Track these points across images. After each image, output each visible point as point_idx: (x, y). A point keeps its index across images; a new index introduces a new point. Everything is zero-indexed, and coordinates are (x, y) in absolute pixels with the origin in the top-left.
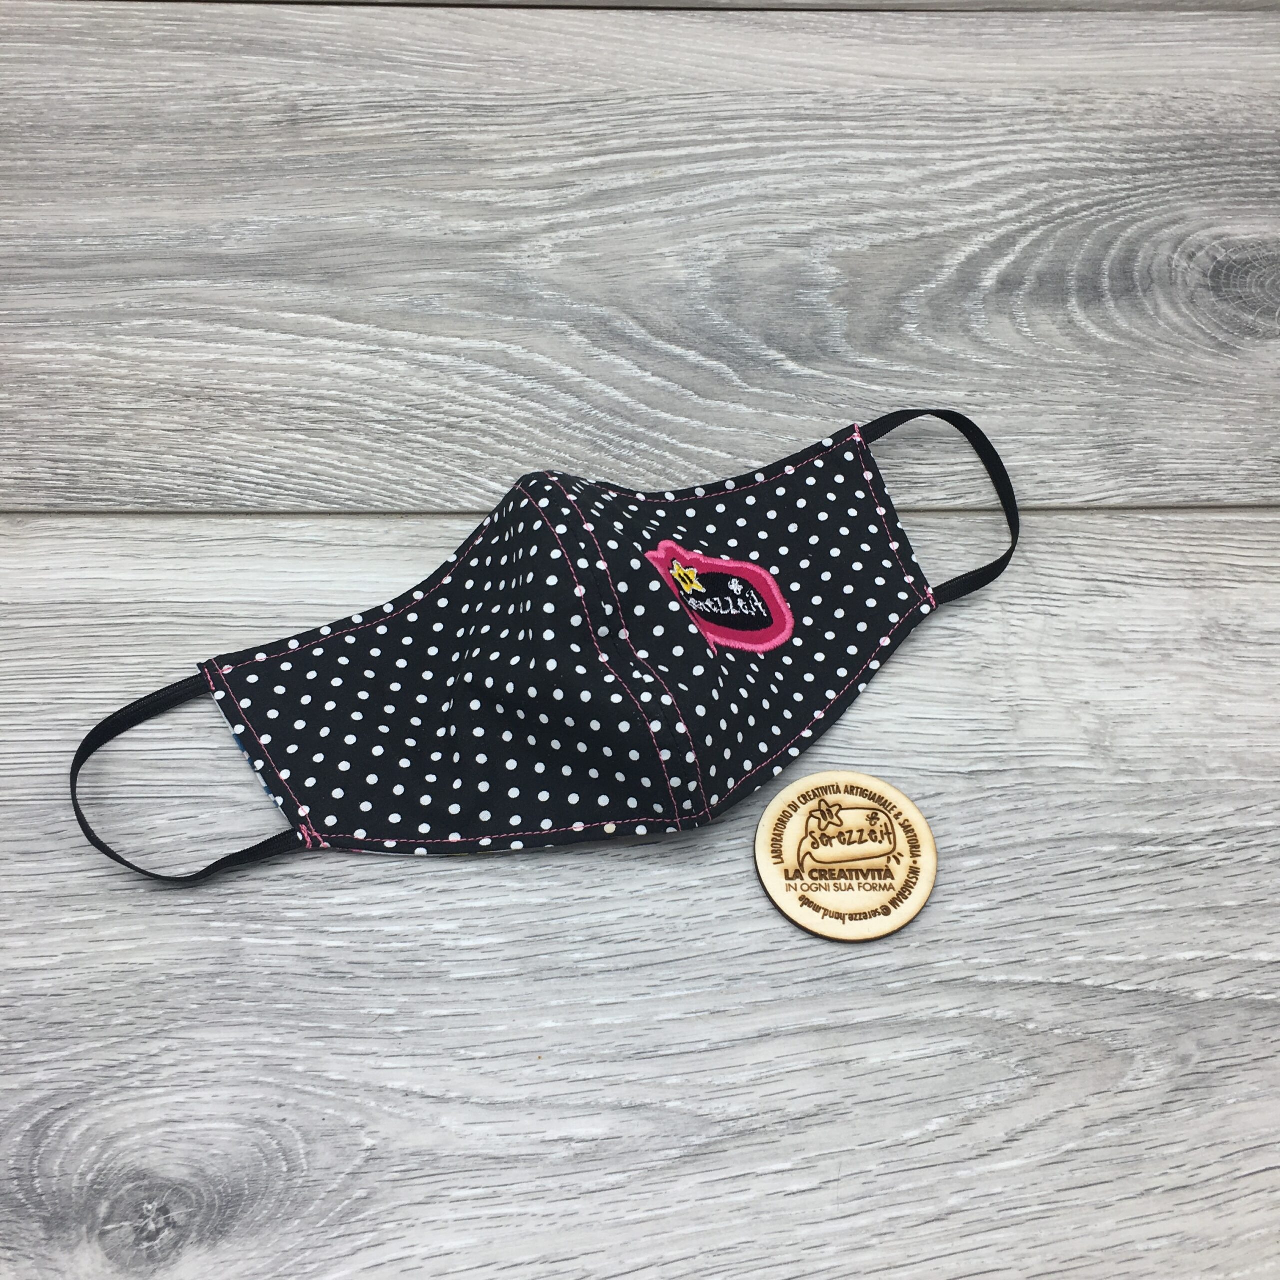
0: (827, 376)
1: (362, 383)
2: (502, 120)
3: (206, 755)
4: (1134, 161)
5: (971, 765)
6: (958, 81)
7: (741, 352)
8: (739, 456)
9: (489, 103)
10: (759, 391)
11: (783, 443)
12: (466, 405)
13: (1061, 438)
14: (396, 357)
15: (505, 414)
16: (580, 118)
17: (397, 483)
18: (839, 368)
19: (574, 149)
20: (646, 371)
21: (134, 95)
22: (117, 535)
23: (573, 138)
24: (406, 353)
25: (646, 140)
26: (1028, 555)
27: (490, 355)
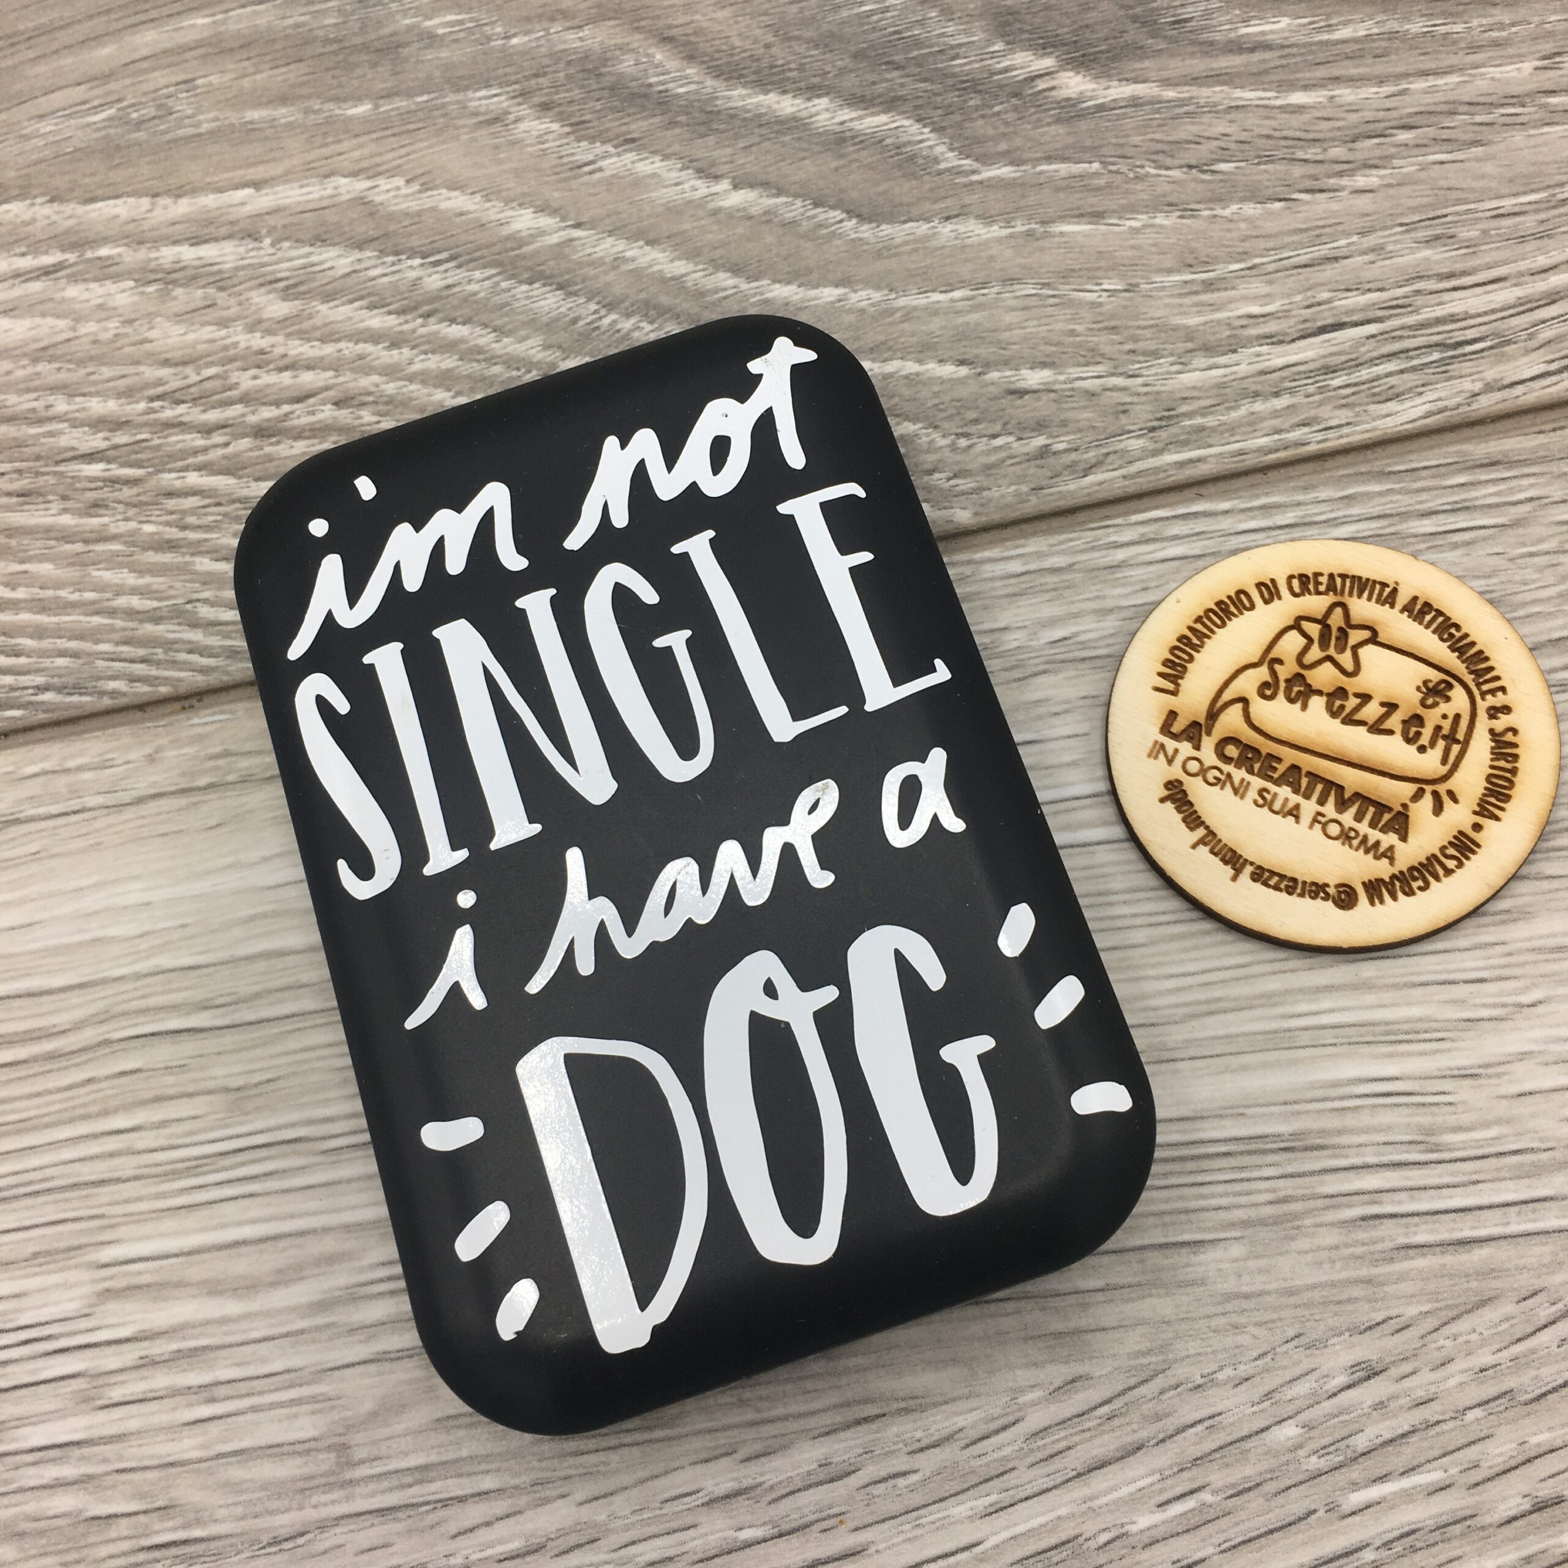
0: (1170, 94)
1: (35, 361)
7: (946, 75)
8: (988, 366)
10: (1005, 171)
11: (1093, 305)
12: (292, 366)
14: (106, 271)
15: (391, 372)
17: (155, 617)
18: (1199, 65)
20: (717, 178)
24: (130, 256)
27: (331, 217)
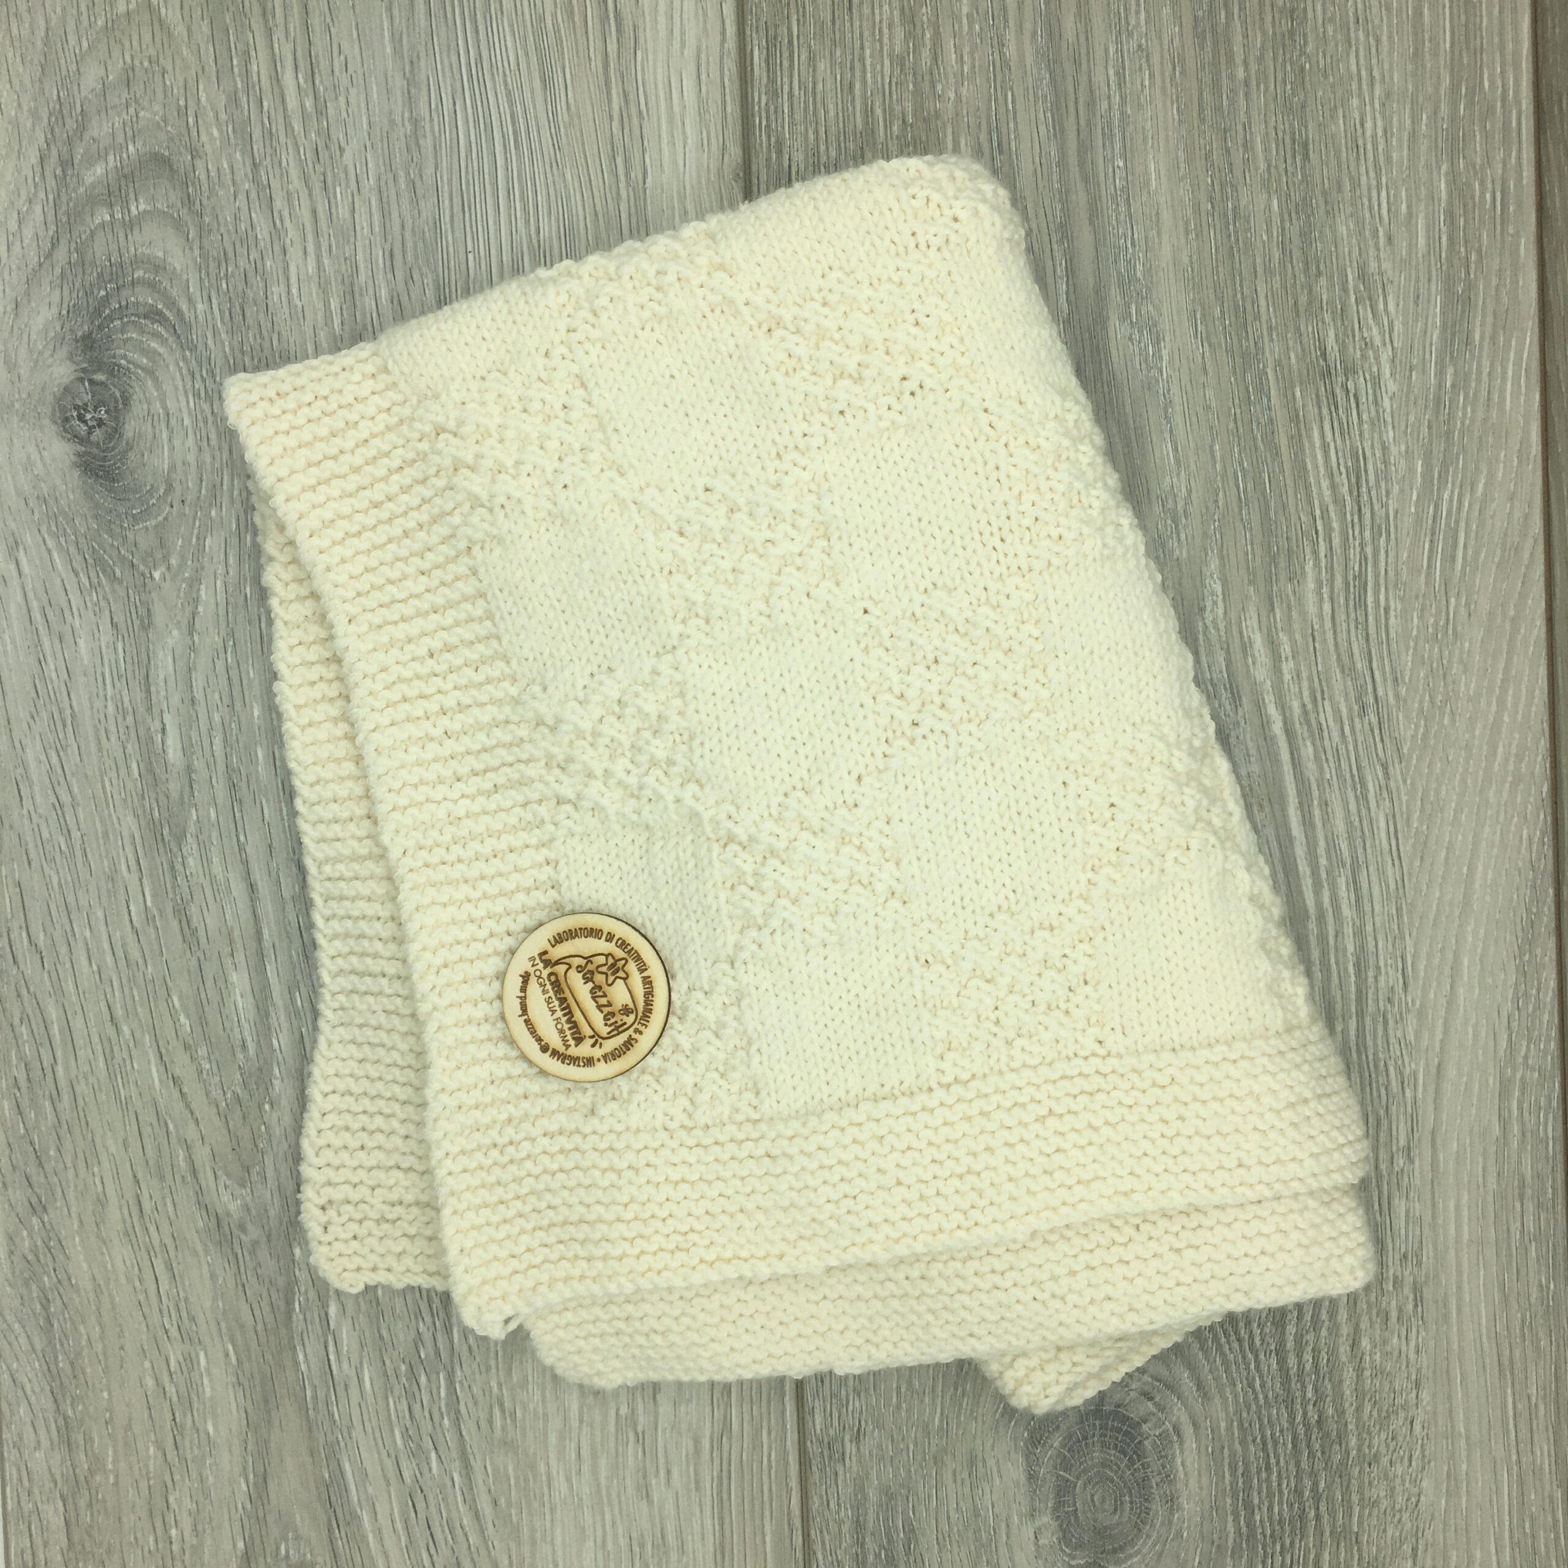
2: (1341, 617)
9: (1370, 600)
16: (1350, 710)
19: (1296, 705)
21: (1364, 178)
23: (1314, 700)
25: (1314, 786)
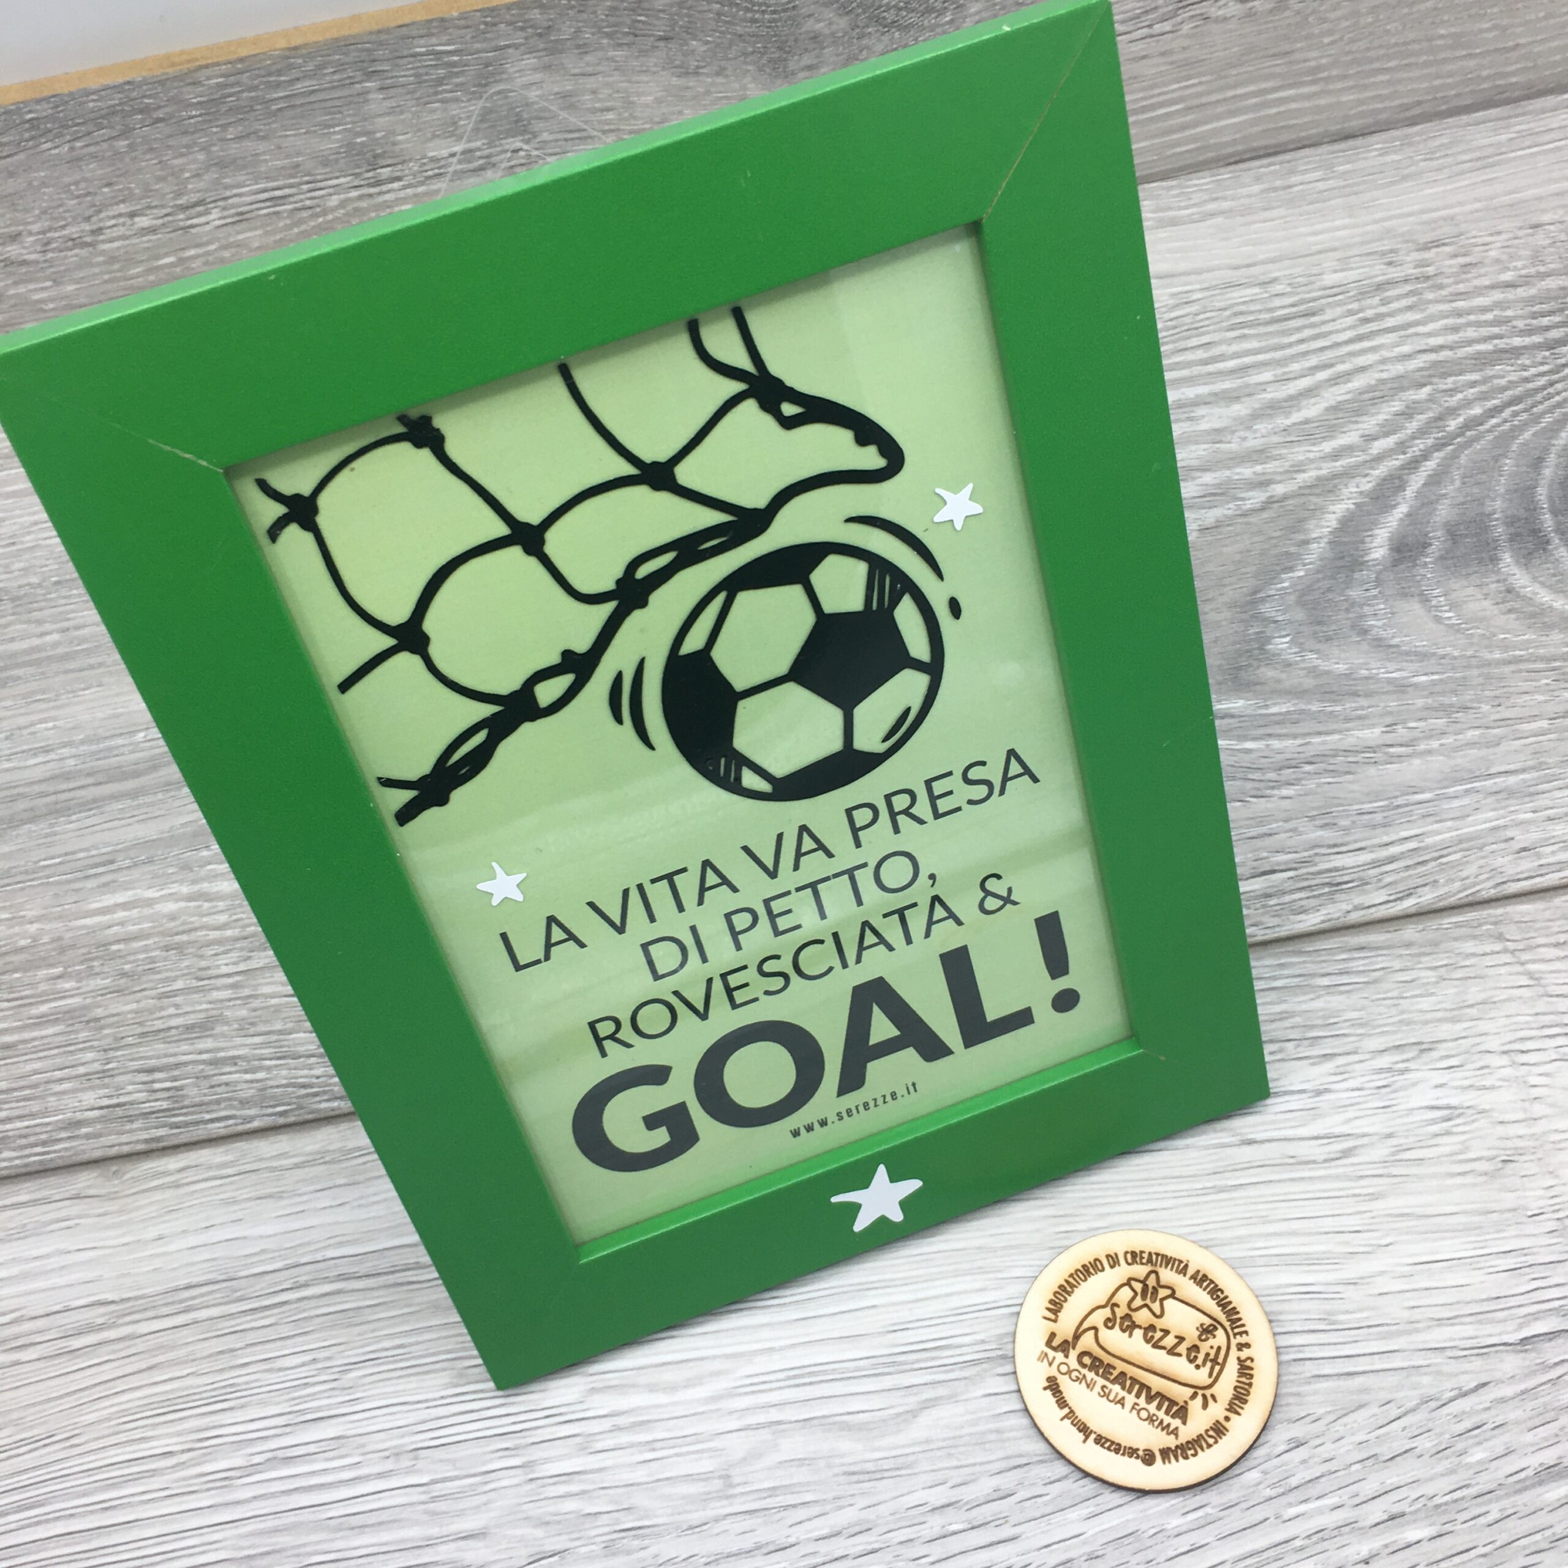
3: (415, 1496)
4: (1547, 328)
5: (1520, 1327)
6: (1273, 261)
13: (1535, 774)
22: (248, 1167)
26: (1531, 967)
